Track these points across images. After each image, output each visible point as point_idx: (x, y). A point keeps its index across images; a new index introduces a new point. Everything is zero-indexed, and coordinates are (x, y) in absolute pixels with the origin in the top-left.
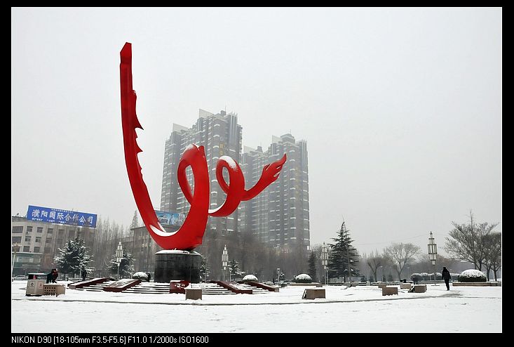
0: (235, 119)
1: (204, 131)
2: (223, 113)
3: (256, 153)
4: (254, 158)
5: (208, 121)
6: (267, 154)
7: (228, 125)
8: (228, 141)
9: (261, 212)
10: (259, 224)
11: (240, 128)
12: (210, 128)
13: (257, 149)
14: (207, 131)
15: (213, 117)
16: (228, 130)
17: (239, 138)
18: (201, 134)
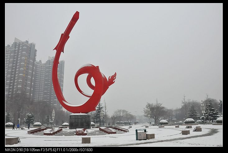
0: (34, 46)
1: (17, 49)
2: (27, 42)
3: (39, 63)
4: (37, 66)
5: (19, 45)
6: (45, 64)
7: (31, 48)
8: (29, 56)
9: (39, 91)
10: (37, 97)
11: (36, 51)
12: (20, 48)
13: (39, 61)
14: (19, 49)
15: (23, 43)
16: (30, 51)
17: (35, 55)
18: (15, 50)
